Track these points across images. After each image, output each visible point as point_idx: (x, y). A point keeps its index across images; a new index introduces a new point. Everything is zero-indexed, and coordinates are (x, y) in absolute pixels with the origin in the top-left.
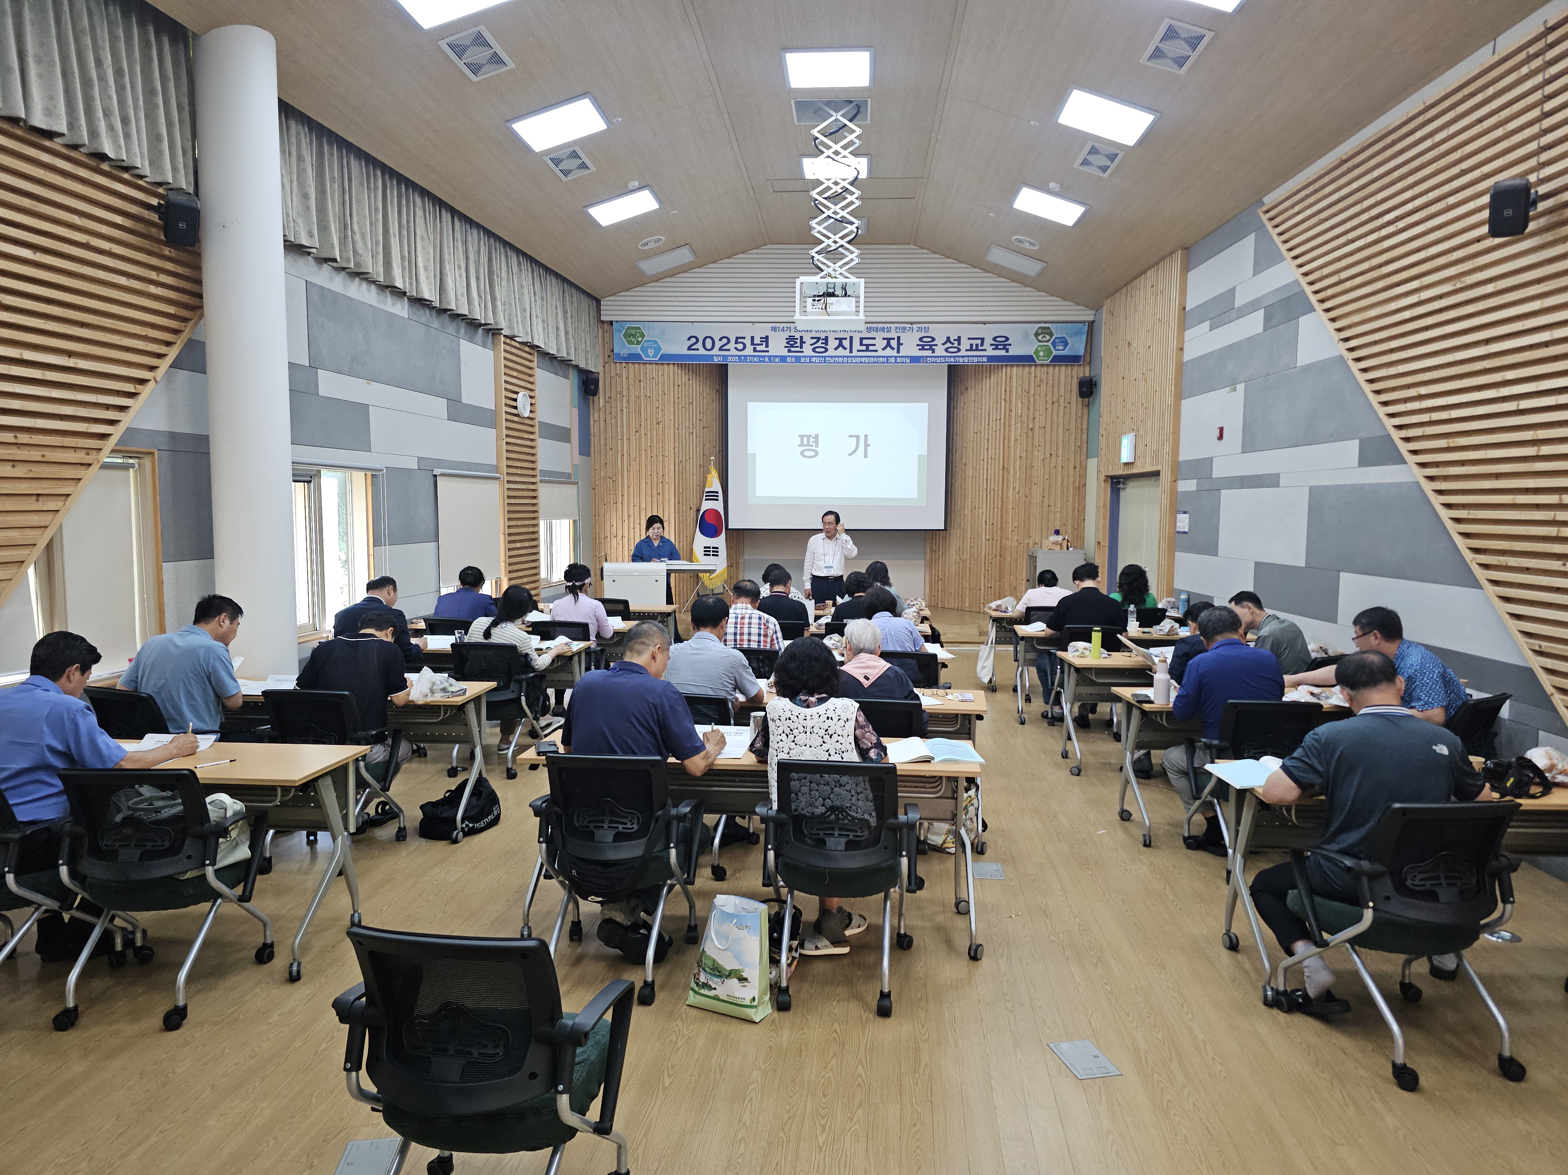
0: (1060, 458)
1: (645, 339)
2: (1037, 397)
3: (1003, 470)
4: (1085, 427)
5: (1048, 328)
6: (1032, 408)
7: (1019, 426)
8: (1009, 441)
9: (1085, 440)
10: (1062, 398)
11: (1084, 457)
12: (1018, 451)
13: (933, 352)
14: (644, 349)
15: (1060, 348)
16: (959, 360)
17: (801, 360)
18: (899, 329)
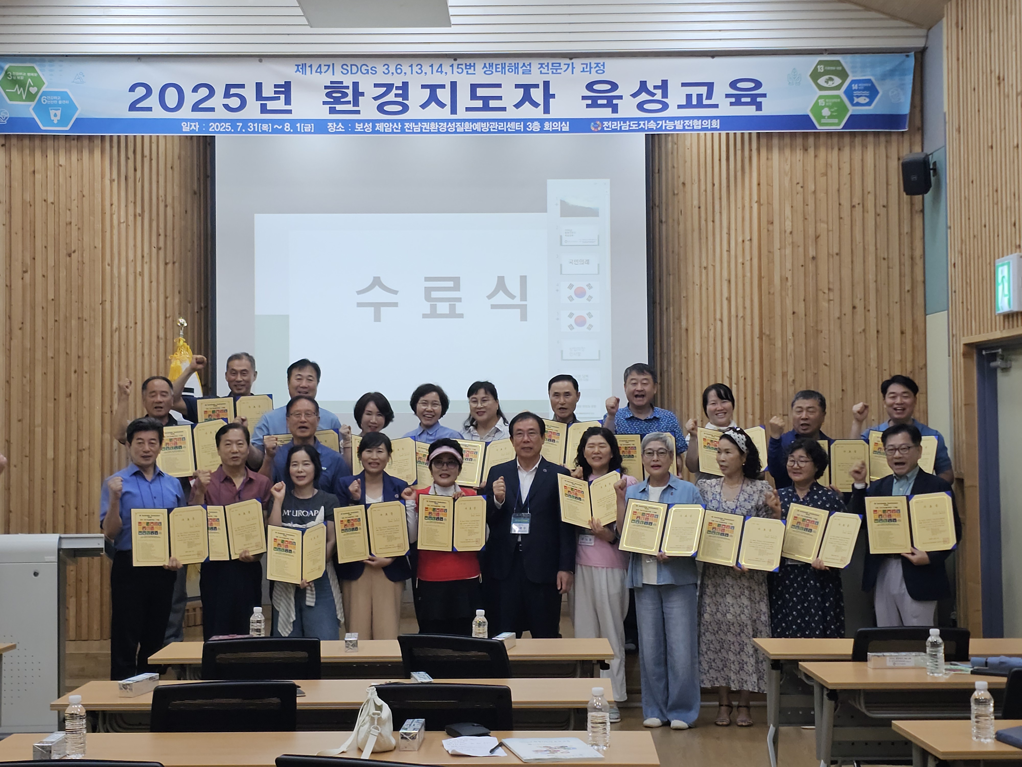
0: (873, 313)
1: (44, 89)
2: (821, 195)
3: (761, 338)
4: (918, 253)
5: (838, 63)
6: (811, 218)
7: (788, 251)
8: (771, 282)
9: (920, 278)
10: (871, 198)
11: (919, 313)
12: (788, 301)
13: (615, 109)
14: (42, 109)
15: (862, 100)
16: (666, 126)
17: (357, 127)
18: (546, 68)
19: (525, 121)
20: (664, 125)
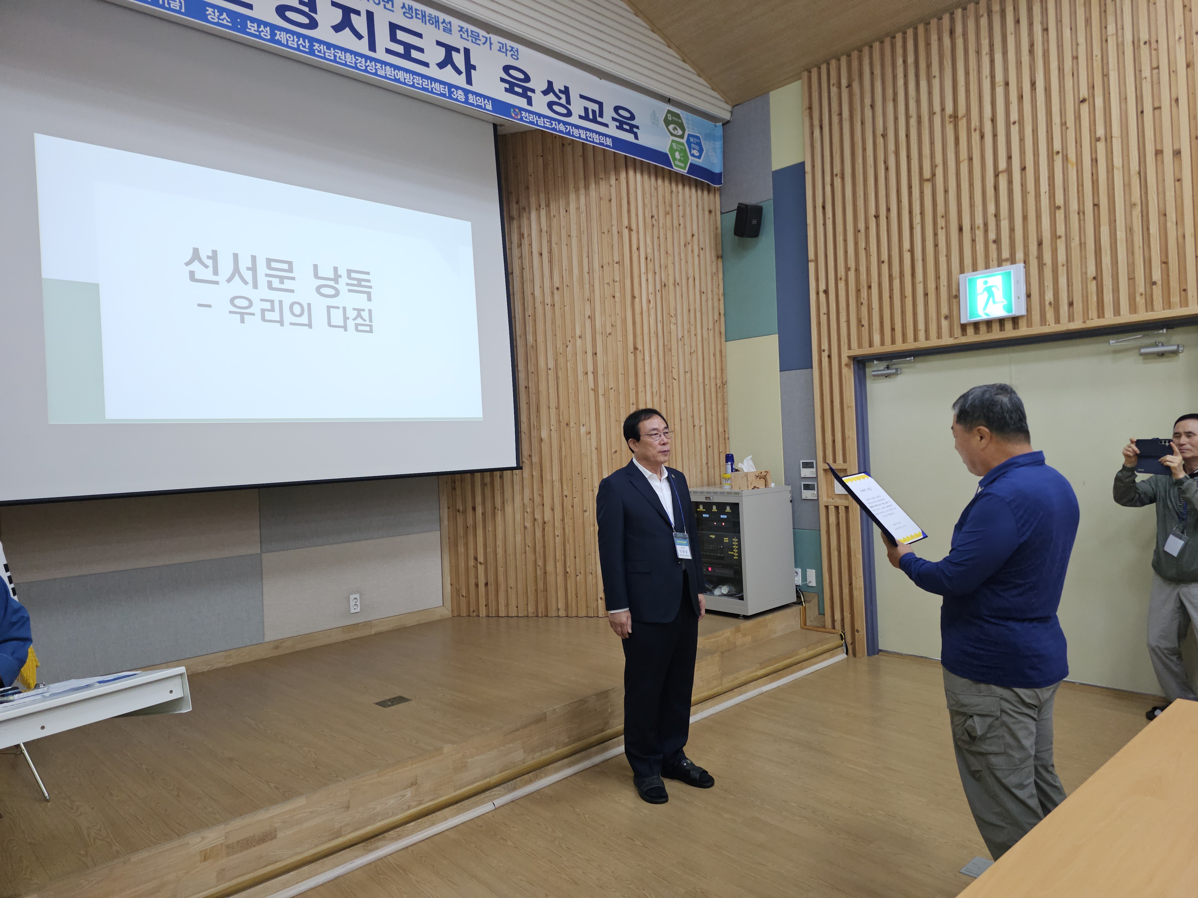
5: (679, 115)
11: (723, 339)
13: (530, 101)
15: (695, 152)
16: (573, 132)
17: (249, 27)
18: (466, 33)
19: (450, 86)
20: (571, 130)
